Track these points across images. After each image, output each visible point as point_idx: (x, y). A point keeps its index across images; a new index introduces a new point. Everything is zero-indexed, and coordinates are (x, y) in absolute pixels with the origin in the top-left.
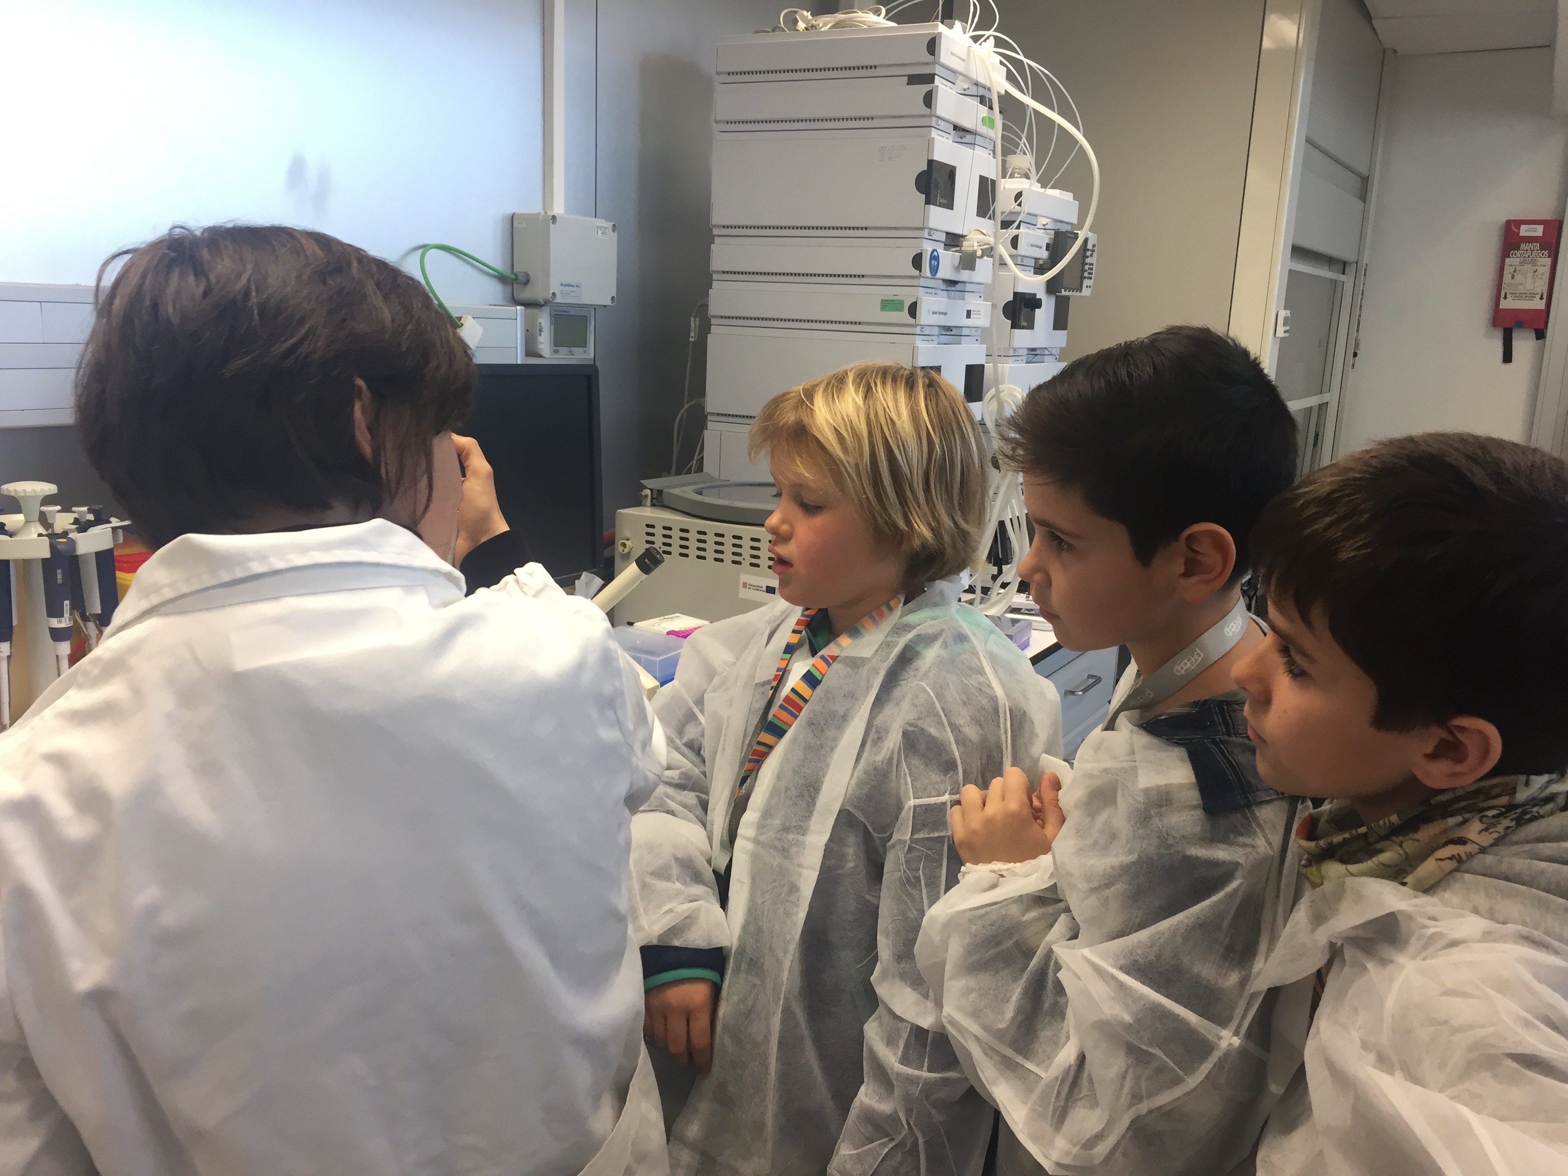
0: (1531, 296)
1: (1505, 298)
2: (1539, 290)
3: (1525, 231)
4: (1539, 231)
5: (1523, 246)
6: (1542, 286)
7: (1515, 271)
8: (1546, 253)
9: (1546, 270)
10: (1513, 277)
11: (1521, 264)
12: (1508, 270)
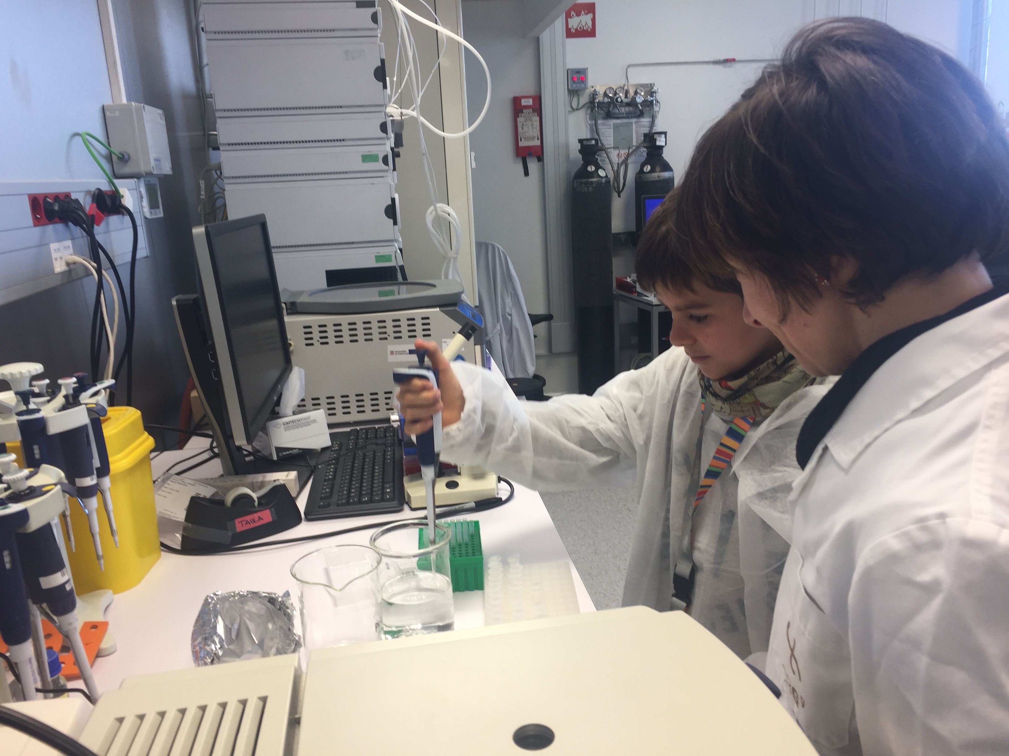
0: (533, 138)
1: (521, 140)
2: (536, 135)
3: (524, 102)
4: (530, 102)
5: (524, 111)
6: (537, 132)
7: (523, 125)
8: (536, 114)
9: (537, 123)
10: (522, 128)
11: (526, 121)
12: (519, 125)
